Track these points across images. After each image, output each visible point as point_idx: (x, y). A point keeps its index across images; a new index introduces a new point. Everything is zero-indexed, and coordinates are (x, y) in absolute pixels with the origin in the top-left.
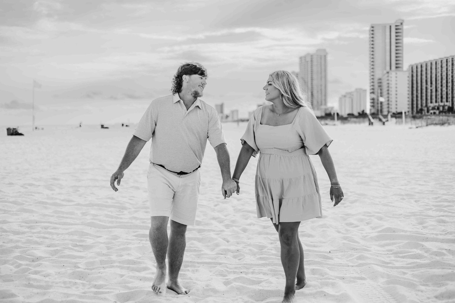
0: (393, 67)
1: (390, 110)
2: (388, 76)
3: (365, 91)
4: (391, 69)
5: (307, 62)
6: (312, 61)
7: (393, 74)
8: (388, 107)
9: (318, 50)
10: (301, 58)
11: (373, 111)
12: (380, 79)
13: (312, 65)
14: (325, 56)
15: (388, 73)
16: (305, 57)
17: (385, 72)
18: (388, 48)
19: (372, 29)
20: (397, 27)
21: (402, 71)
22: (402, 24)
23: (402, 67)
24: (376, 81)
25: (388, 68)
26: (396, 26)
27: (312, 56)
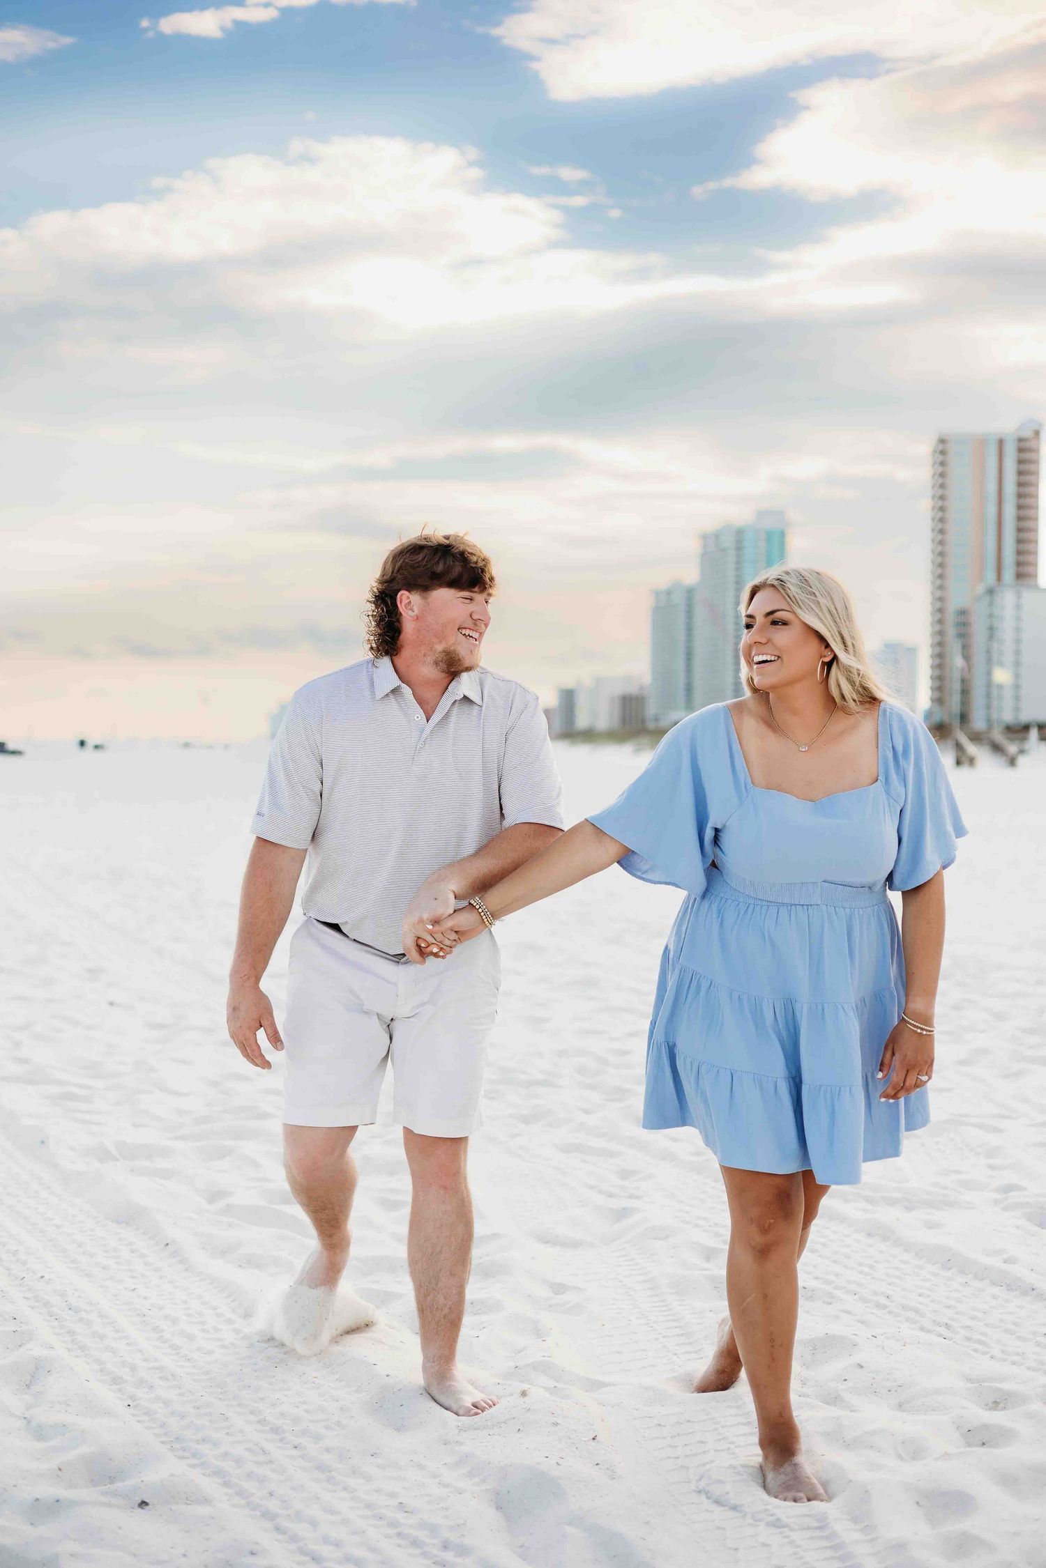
0: (1009, 574)
1: (995, 716)
2: (991, 604)
3: (912, 651)
4: (999, 577)
5: (725, 550)
6: (739, 547)
7: (1007, 598)
8: (988, 707)
9: (761, 514)
10: (705, 537)
11: (938, 717)
12: (963, 613)
13: (739, 564)
14: (782, 535)
15: (991, 592)
16: (717, 536)
17: (980, 589)
18: (992, 509)
19: (941, 447)
20: (1023, 445)
21: (1036, 587)
22: (1037, 433)
23: (1034, 576)
24: (950, 618)
25: (990, 576)
26: (1020, 440)
27: (739, 534)
